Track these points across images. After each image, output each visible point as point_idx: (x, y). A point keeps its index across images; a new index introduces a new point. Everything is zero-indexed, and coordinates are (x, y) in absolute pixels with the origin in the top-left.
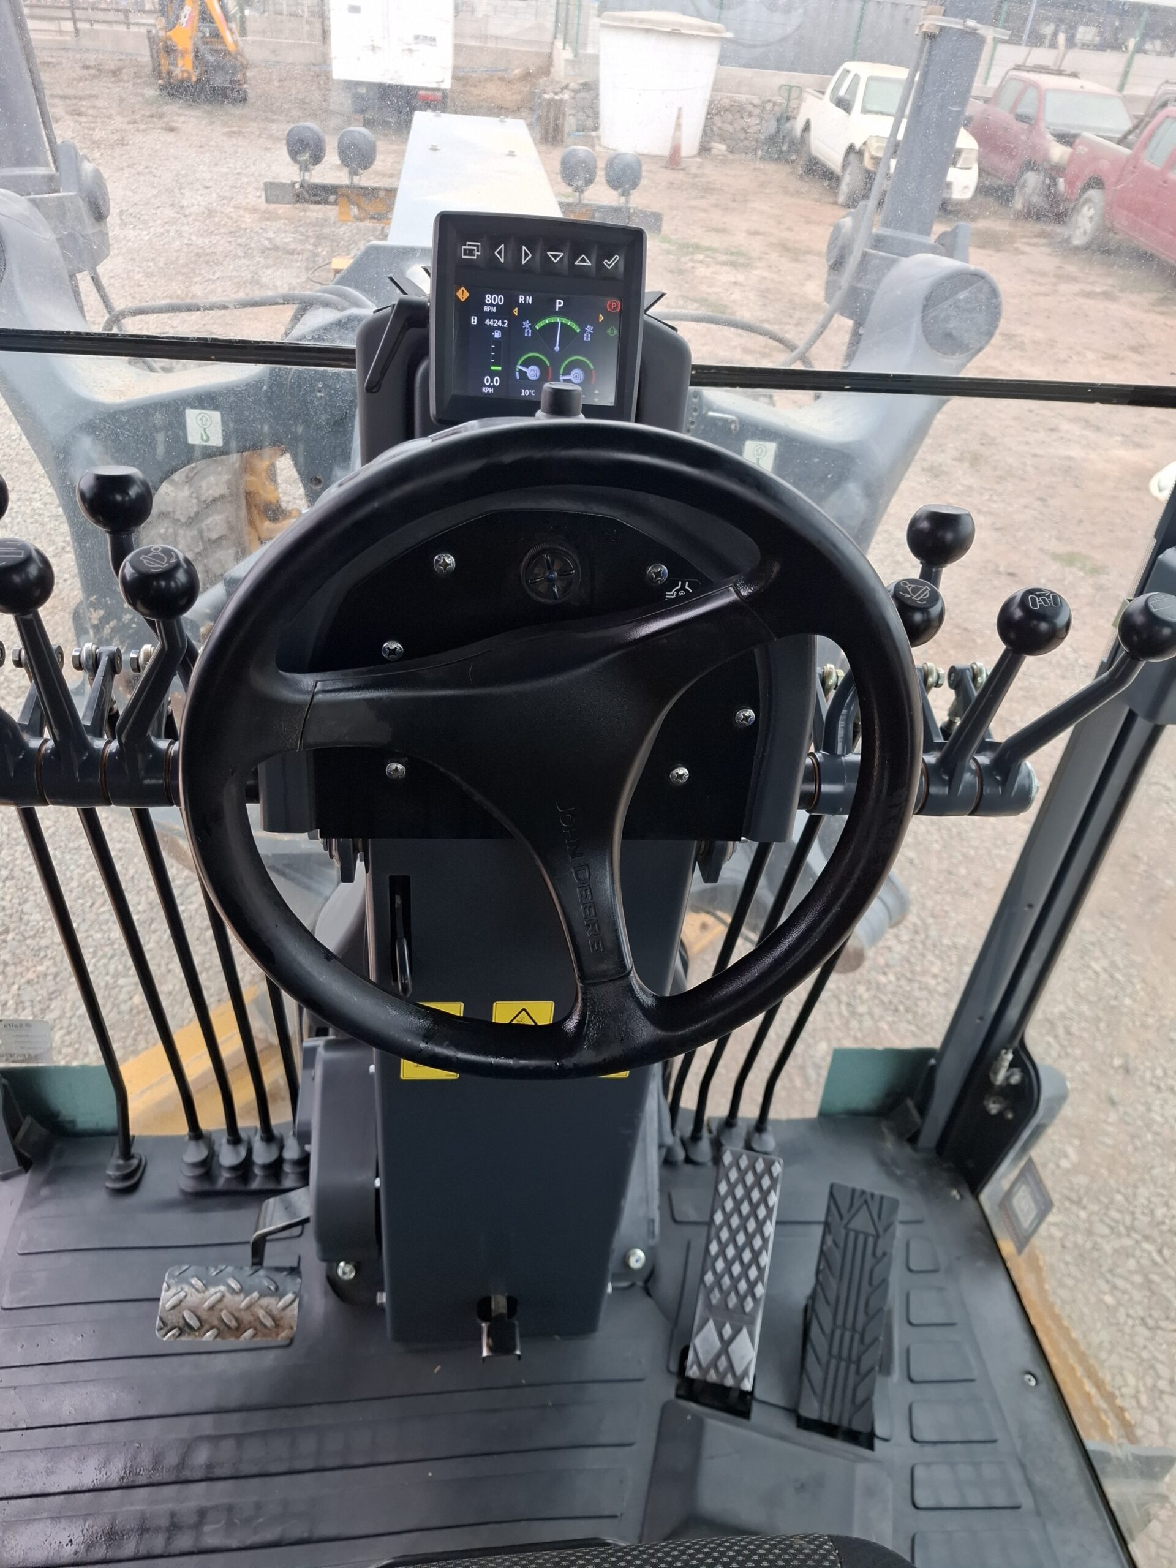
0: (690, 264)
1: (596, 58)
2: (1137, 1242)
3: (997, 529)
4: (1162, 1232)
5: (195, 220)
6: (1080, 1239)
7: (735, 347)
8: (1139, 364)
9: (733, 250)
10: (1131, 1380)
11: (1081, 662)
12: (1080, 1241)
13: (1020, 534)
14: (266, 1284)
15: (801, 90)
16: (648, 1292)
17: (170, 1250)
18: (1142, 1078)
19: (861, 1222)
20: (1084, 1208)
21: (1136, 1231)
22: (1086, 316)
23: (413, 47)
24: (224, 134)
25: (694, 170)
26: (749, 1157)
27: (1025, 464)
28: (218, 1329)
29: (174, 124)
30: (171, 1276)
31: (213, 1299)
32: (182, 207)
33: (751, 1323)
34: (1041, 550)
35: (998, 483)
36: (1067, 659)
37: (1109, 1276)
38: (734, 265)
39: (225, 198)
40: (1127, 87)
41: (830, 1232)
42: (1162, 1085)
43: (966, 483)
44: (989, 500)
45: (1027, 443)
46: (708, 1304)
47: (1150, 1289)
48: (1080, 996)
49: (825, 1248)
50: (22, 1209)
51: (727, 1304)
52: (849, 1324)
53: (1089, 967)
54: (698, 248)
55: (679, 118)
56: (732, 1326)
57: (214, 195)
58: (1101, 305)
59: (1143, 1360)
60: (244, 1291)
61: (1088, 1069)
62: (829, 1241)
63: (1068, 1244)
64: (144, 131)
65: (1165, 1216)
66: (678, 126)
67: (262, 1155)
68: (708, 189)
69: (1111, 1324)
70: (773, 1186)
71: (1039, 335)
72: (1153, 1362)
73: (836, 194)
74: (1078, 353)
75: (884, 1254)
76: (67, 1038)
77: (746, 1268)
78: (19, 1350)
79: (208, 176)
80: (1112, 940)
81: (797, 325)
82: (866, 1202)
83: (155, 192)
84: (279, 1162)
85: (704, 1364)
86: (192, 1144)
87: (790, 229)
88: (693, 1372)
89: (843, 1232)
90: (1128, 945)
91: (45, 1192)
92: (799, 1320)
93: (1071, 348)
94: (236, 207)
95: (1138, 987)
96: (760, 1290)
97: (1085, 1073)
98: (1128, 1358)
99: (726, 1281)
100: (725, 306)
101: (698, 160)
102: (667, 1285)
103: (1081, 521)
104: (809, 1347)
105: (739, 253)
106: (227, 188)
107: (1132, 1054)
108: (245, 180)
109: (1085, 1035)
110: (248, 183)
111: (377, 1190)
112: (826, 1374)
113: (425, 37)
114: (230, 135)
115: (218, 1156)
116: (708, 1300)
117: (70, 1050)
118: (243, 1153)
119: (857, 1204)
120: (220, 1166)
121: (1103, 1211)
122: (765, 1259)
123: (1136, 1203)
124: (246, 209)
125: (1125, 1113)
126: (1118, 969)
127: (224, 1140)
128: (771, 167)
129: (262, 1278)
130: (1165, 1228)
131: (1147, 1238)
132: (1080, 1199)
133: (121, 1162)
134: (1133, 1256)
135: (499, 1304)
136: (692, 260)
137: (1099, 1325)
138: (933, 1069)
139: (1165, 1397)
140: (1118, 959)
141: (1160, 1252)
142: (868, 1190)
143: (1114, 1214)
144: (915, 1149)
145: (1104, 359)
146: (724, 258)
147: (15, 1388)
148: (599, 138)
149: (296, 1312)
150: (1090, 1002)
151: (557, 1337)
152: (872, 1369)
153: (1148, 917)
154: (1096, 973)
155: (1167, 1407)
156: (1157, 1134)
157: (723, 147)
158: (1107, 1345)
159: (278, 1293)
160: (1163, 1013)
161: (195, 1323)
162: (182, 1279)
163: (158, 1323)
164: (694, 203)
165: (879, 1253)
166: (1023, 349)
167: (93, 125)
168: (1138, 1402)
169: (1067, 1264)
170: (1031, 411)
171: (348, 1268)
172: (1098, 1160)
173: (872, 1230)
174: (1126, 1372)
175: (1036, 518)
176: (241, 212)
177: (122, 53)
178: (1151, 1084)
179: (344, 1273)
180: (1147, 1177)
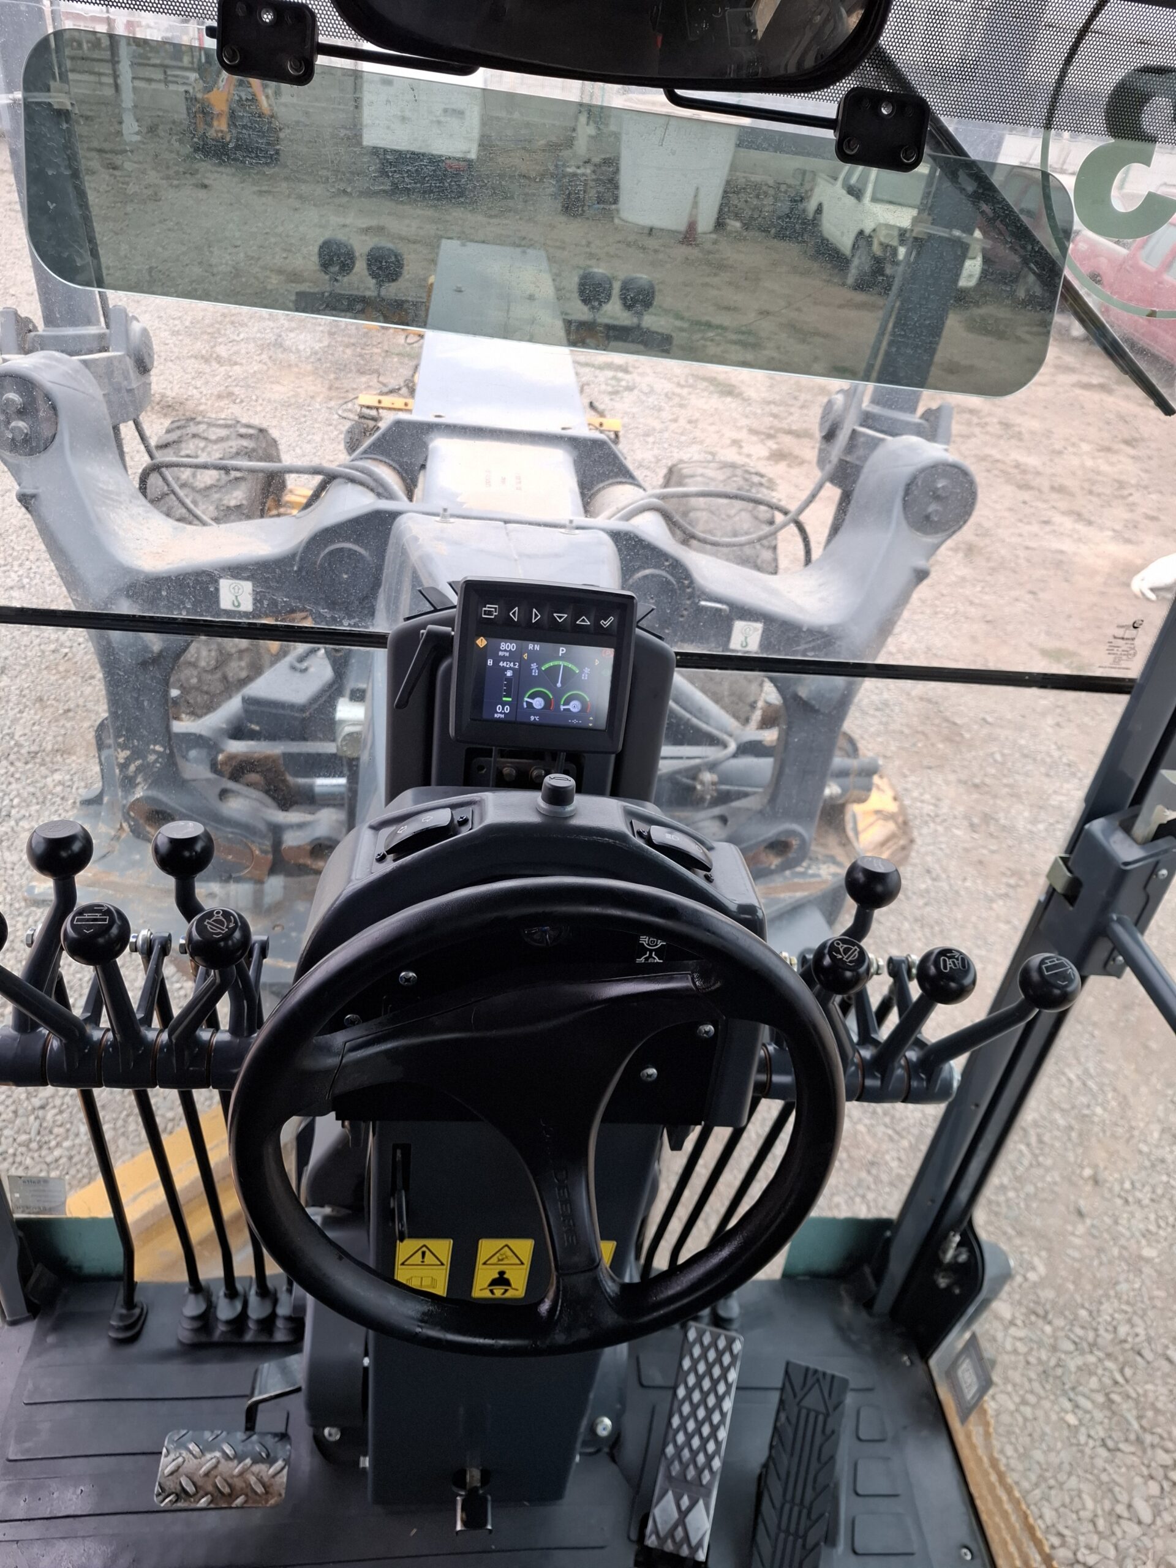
0: (702, 342)
1: (617, 136)
2: (1100, 1360)
3: (988, 622)
4: (1124, 1351)
5: (222, 280)
6: (1044, 1355)
7: (741, 428)
8: (1133, 457)
9: (744, 329)
10: (1090, 1504)
11: (1065, 760)
12: (1044, 1357)
13: (1010, 628)
14: (258, 1449)
15: (814, 174)
16: (613, 1458)
17: (167, 1402)
18: (1111, 1190)
19: (813, 1400)
20: (1050, 1323)
21: (1099, 1349)
22: (1083, 408)
23: (442, 119)
24: (254, 193)
25: (708, 246)
26: (712, 1333)
27: (1017, 557)
28: (212, 1495)
29: (206, 182)
30: (171, 1441)
31: (208, 1465)
32: (211, 265)
33: (708, 1495)
34: (1031, 645)
35: (990, 575)
36: (1051, 756)
37: (1072, 1395)
38: (744, 345)
39: (252, 258)
40: (1127, 185)
41: (784, 1409)
42: (1130, 1199)
43: (959, 573)
44: (980, 592)
45: (1020, 535)
46: (669, 1477)
47: (1110, 1409)
48: (1052, 1102)
49: (778, 1424)
50: (29, 1356)
51: (685, 1477)
52: (798, 1500)
53: (1064, 1074)
54: (709, 325)
55: (696, 196)
56: (690, 1497)
57: (242, 255)
58: (1097, 396)
59: (1102, 1483)
60: (239, 1457)
61: (1058, 1179)
62: (783, 1416)
63: (1032, 1360)
64: (177, 187)
65: (1128, 1334)
66: (695, 204)
67: (257, 1310)
68: (721, 267)
69: (1072, 1445)
70: (732, 1364)
71: (1035, 425)
72: (1112, 1485)
73: (845, 277)
74: (1073, 445)
75: (833, 1432)
76: (59, 1117)
77: (704, 1441)
78: (22, 1503)
79: (237, 234)
80: (1087, 1047)
81: (802, 407)
82: (818, 1380)
83: (184, 249)
84: (273, 1316)
85: (662, 1534)
86: (192, 1297)
87: (799, 310)
88: (651, 1541)
89: (795, 1410)
90: (1101, 1052)
91: (51, 1339)
92: (753, 1489)
93: (1067, 440)
94: (264, 268)
95: (1110, 1095)
96: (717, 1464)
97: (1055, 1183)
98: (1087, 1479)
99: (686, 1454)
100: (734, 386)
101: (714, 236)
102: (631, 1451)
103: (1070, 616)
104: (760, 1520)
105: (749, 333)
106: (255, 248)
107: (1102, 1165)
108: (273, 240)
109: (1057, 1144)
110: (275, 244)
111: (366, 1369)
112: (775, 1547)
113: (454, 110)
114: (261, 193)
115: (215, 1308)
116: (668, 1470)
117: (61, 1130)
118: (239, 1306)
119: (810, 1382)
120: (217, 1319)
121: (1068, 1327)
122: (722, 1434)
123: (1100, 1320)
124: (272, 271)
125: (1093, 1226)
126: (1091, 1077)
127: (222, 1293)
128: (782, 245)
129: (255, 1445)
130: (1127, 1346)
131: (1109, 1355)
132: (1047, 1313)
133: (124, 1311)
134: (1095, 1374)
135: (474, 1476)
136: (703, 338)
137: (1059, 1445)
138: (888, 1242)
139: (1123, 1522)
140: (1091, 1066)
141: (1122, 1371)
142: (820, 1368)
143: (1079, 1332)
144: (871, 1314)
145: (1099, 451)
146: (734, 337)
147: (17, 1542)
148: (618, 211)
149: (285, 1480)
150: (1062, 1110)
151: (526, 1503)
152: (817, 1545)
153: (1122, 1024)
154: (1070, 1081)
155: (1124, 1532)
156: (1124, 1248)
157: (738, 224)
158: (1066, 1467)
159: (270, 1460)
160: (1133, 1124)
161: (191, 1489)
162: (181, 1444)
163: (157, 1489)
164: (708, 280)
165: (828, 1431)
166: (1021, 440)
167: (127, 179)
168: (1095, 1525)
169: (1030, 1380)
170: (1025, 502)
171: (334, 1430)
172: (1063, 1273)
173: (822, 1409)
174: (1085, 1496)
175: (1026, 612)
176: (268, 273)
177: (160, 109)
178: (1119, 1196)
179: (330, 1435)
180: (1112, 1293)
